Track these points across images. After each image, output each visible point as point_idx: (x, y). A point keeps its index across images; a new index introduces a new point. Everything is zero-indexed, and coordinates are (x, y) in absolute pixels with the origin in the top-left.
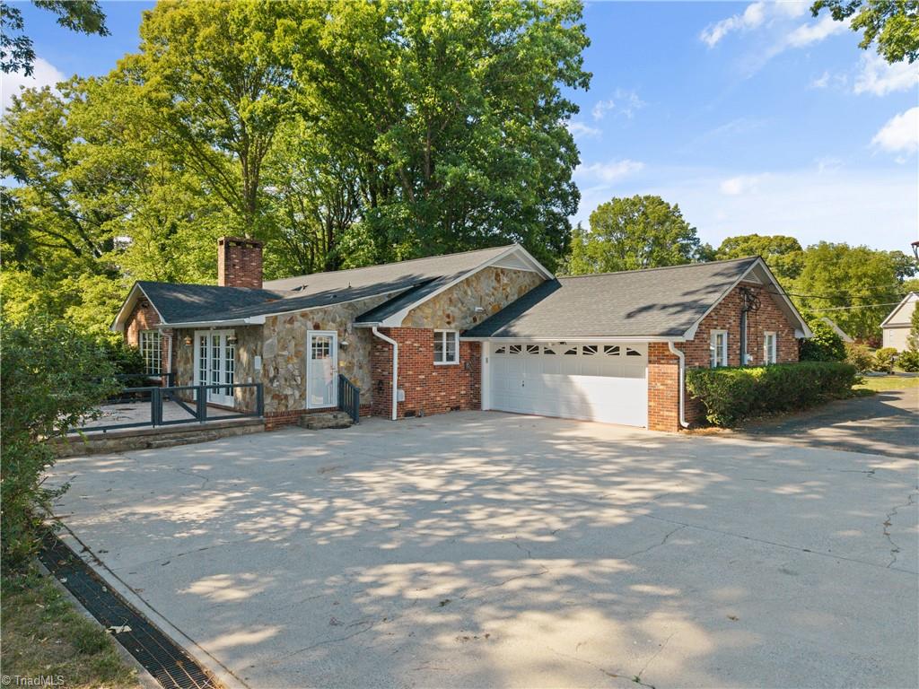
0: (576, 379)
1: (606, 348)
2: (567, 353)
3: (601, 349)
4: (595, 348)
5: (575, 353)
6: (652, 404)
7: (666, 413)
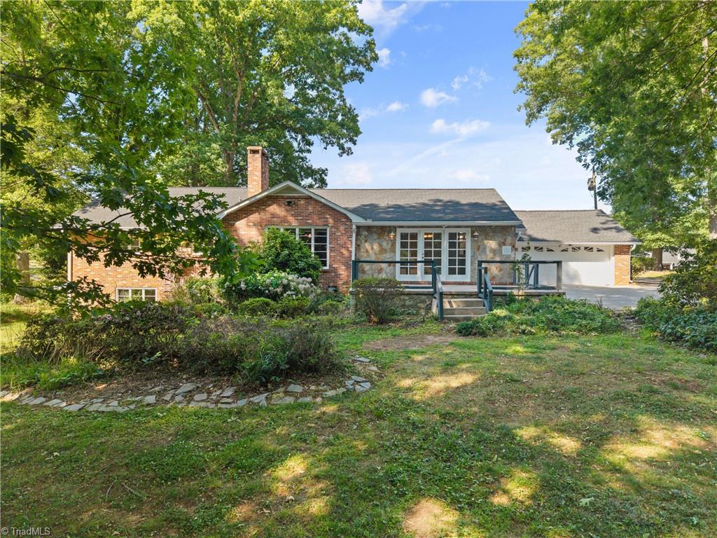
0: (570, 263)
1: (586, 248)
2: (562, 251)
3: (583, 248)
4: (579, 248)
5: (567, 251)
6: (617, 273)
7: (624, 277)
